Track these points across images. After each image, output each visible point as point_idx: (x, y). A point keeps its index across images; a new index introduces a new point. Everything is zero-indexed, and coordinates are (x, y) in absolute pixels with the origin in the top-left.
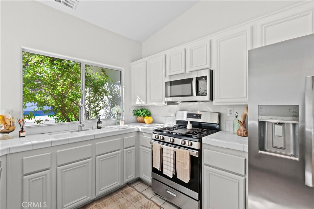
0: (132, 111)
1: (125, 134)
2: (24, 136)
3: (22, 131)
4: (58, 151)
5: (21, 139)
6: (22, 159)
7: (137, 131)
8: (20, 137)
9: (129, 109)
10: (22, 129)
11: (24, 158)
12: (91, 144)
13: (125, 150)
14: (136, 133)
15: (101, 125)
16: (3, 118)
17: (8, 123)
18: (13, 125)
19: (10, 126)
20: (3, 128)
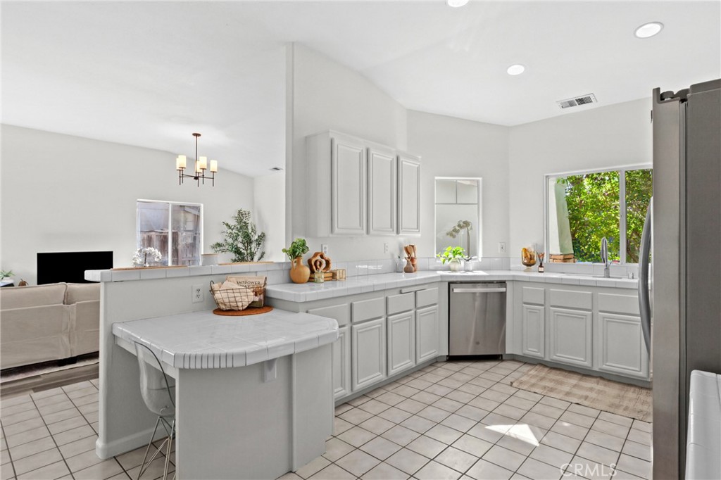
2: (543, 272)
3: (541, 266)
4: (551, 290)
6: (522, 289)
8: (540, 272)
11: (523, 287)
16: (526, 250)
17: (529, 257)
18: (534, 259)
19: (531, 259)
20: (526, 261)
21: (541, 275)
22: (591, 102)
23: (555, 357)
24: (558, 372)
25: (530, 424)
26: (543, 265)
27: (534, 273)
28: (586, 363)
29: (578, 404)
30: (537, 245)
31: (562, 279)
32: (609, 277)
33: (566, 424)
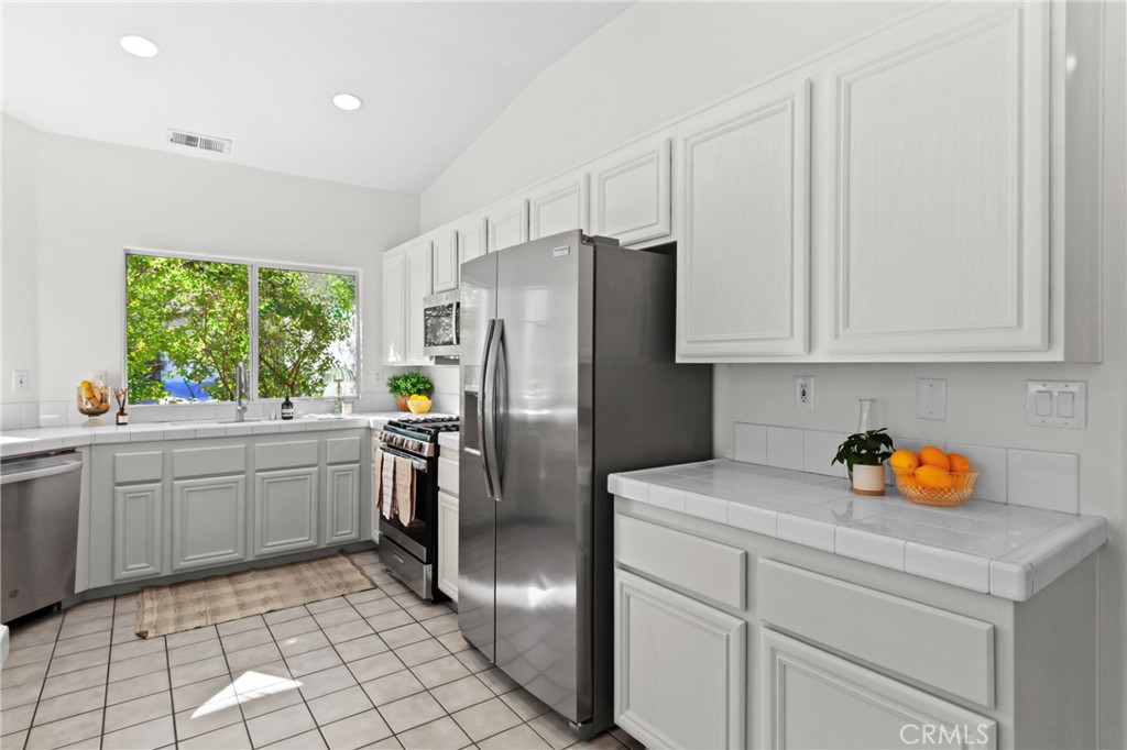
0: (386, 381)
1: (331, 430)
2: (125, 424)
3: (122, 413)
4: (176, 451)
5: (119, 427)
6: (114, 457)
7: (366, 425)
8: (118, 424)
9: (378, 374)
10: (122, 409)
11: (117, 455)
12: (243, 446)
13: (329, 467)
14: (363, 431)
15: (291, 411)
16: (90, 387)
17: (99, 398)
18: (106, 401)
19: (102, 402)
20: (89, 406)
21: (122, 429)
22: (221, 151)
23: (183, 564)
24: (189, 587)
25: (255, 667)
26: (125, 411)
27: (106, 429)
28: (236, 555)
29: (270, 611)
30: (106, 374)
31: (196, 430)
32: (243, 421)
33: (292, 641)
